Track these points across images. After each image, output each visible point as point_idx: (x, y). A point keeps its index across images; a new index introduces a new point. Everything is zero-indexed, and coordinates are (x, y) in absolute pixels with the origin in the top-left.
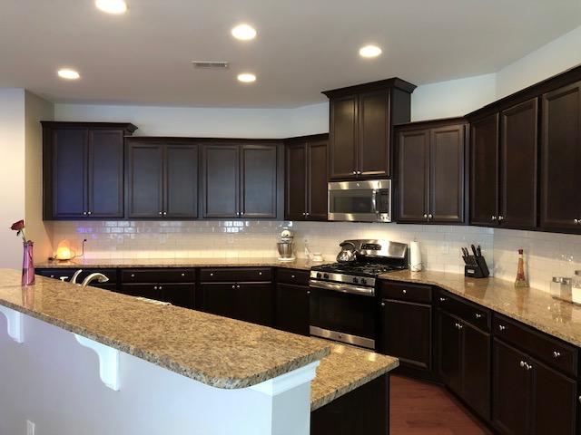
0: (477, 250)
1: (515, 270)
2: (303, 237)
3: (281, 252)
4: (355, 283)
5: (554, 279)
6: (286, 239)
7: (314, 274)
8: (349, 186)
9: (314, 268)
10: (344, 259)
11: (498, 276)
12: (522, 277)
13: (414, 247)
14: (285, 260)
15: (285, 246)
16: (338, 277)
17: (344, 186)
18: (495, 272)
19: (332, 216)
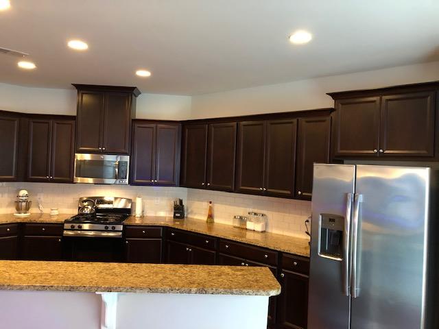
0: (181, 201)
1: (207, 213)
2: (36, 195)
3: (19, 209)
4: (106, 230)
5: (235, 217)
6: (24, 198)
7: (67, 226)
8: (92, 157)
9: (67, 221)
10: (86, 212)
11: (190, 216)
12: (211, 216)
13: (139, 202)
14: (23, 215)
15: (24, 204)
16: (86, 226)
17: (87, 157)
18: (188, 214)
19: (79, 180)
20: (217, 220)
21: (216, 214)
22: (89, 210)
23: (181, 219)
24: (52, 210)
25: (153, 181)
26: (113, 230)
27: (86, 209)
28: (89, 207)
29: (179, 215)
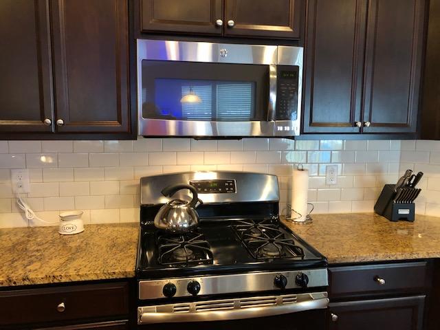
22: (183, 214)
23: (409, 225)
24: (63, 219)
25: (359, 124)
26: (303, 288)
27: (175, 215)
28: (183, 207)
29: (406, 212)
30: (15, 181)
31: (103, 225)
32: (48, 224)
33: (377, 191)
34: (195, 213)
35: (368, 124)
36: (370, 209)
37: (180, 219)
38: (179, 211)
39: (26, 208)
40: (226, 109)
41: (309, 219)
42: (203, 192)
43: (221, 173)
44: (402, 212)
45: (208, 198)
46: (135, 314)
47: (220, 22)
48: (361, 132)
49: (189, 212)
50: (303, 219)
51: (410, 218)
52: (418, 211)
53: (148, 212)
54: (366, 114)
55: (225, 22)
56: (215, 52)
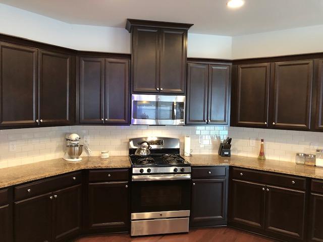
6: (76, 142)
12: (262, 154)
14: (74, 161)
19: (135, 121)
20: (267, 157)
21: (266, 151)
22: (145, 151)
23: (229, 158)
24: (102, 153)
25: (206, 121)
26: (182, 172)
27: (142, 151)
28: (145, 149)
29: (227, 153)
30: (85, 140)
31: (114, 156)
32: (95, 155)
33: (219, 146)
34: (149, 151)
35: (209, 121)
36: (217, 153)
37: (144, 153)
38: (143, 150)
39: (89, 149)
40: (162, 114)
41: (191, 156)
42: (152, 144)
43: (159, 138)
44: (226, 153)
45: (154, 147)
46: (131, 178)
47: (158, 89)
48: (207, 123)
49: (147, 150)
50: (189, 155)
51: (229, 156)
52: (232, 153)
53: (132, 151)
54: (209, 117)
55: (160, 89)
56: (157, 98)
